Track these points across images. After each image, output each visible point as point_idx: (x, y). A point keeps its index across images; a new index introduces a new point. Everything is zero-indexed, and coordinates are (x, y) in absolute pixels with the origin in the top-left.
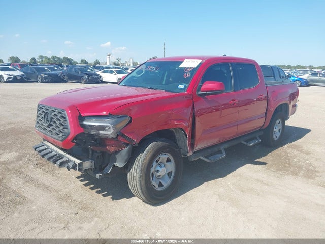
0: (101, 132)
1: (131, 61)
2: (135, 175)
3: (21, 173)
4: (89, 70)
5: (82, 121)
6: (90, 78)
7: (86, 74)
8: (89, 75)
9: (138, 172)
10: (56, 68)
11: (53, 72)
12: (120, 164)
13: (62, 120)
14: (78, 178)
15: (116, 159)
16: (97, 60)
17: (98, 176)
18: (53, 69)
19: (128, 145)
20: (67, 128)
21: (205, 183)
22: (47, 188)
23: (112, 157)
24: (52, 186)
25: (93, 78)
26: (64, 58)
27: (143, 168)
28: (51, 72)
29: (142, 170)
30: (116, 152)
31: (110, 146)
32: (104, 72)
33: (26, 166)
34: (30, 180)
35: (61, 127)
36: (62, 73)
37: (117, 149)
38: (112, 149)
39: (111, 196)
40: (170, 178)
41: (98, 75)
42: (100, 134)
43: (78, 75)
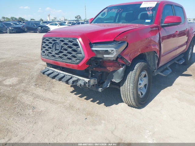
0: (105, 56)
1: (63, 19)
2: (128, 88)
3: (28, 92)
4: (41, 24)
5: (92, 47)
6: (42, 29)
7: (40, 26)
8: (42, 27)
9: (132, 85)
10: (18, 23)
11: (17, 26)
12: (116, 80)
13: (75, 47)
14: (72, 92)
15: (113, 76)
16: (41, 19)
17: (100, 90)
18: (16, 24)
19: (123, 65)
20: (81, 53)
21: (162, 91)
22: (53, 101)
23: (110, 75)
24: (56, 100)
25: (44, 29)
26: (19, 18)
27: (135, 82)
28: (15, 26)
29: (134, 84)
30: (114, 71)
31: (109, 66)
32: (51, 25)
33: (28, 87)
34: (37, 97)
35: (74, 53)
36: (23, 26)
37: (115, 68)
38: (111, 69)
39: (104, 104)
40: (146, 88)
41: (47, 27)
42: (104, 57)
43: (35, 28)
